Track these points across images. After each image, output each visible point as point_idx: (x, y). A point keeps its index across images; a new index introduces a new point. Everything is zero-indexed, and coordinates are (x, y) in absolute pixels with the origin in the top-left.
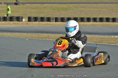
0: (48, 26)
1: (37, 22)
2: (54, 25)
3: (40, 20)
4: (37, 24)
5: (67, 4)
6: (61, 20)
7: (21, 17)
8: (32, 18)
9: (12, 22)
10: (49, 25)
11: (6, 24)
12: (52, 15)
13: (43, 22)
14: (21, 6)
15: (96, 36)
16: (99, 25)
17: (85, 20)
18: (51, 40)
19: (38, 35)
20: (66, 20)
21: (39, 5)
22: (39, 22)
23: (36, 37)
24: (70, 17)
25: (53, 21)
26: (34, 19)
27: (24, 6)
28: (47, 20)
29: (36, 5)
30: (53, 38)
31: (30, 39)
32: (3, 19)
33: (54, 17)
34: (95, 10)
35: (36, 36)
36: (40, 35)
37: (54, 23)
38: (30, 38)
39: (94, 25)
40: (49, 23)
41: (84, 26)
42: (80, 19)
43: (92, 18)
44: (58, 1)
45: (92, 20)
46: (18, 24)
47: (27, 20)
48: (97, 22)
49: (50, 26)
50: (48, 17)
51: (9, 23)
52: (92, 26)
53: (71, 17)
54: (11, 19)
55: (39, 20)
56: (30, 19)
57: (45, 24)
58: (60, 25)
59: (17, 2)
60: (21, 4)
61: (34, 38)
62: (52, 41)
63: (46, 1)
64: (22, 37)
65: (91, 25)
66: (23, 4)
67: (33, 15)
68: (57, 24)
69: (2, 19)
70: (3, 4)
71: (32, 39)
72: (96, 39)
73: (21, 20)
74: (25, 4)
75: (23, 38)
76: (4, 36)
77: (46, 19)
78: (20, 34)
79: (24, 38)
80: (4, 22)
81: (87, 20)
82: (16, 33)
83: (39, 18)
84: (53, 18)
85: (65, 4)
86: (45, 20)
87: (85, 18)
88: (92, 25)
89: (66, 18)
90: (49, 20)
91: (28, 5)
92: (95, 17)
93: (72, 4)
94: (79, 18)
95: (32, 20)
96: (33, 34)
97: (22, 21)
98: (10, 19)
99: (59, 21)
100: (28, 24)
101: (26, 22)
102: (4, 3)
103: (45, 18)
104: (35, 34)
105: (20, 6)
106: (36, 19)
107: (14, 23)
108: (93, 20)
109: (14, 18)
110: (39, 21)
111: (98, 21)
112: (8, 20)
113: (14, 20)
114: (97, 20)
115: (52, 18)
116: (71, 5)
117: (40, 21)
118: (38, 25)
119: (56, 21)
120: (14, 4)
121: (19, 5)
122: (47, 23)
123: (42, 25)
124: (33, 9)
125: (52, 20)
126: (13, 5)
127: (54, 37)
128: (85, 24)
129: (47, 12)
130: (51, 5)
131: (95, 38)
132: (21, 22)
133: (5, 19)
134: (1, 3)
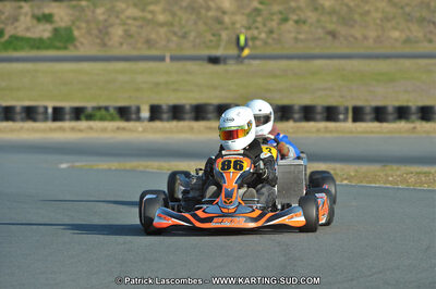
0: (328, 135)
1: (290, 124)
2: (351, 132)
3: (302, 115)
4: (291, 131)
5: (394, 60)
6: (373, 116)
9: (201, 124)
10: (331, 132)
11: (181, 132)
12: (342, 97)
13: (311, 124)
14: (232, 67)
18: (345, 182)
20: (392, 114)
21: (295, 63)
22: (298, 124)
24: (404, 104)
25: (345, 120)
28: (325, 115)
29: (283, 64)
30: (352, 177)
32: (170, 115)
33: (351, 104)
37: (349, 125)
40: (331, 125)
44: (362, 51)
49: (335, 135)
50: (327, 104)
53: (410, 104)
54: (200, 112)
55: (296, 116)
57: (318, 130)
58: (372, 132)
62: (347, 185)
63: (317, 51)
68: (359, 129)
69: (168, 112)
70: (168, 59)
74: (246, 61)
77: (321, 113)
80: (174, 124)
83: (296, 108)
84: (347, 109)
85: (388, 62)
86: (319, 117)
90: (331, 114)
91: (256, 63)
93: (414, 61)
98: (193, 115)
99: (368, 117)
102: (173, 59)
103: (319, 109)
105: (228, 67)
106: (285, 113)
107: (210, 128)
109: (210, 109)
110: (295, 121)
112: (187, 116)
113: (210, 116)
115: (342, 109)
116: (407, 63)
117: (300, 120)
118: (294, 133)
119: (355, 120)
120: (206, 61)
121: (225, 63)
122: (326, 128)
124: (275, 76)
125: (341, 117)
127: (353, 174)
129: (325, 89)
130: (336, 63)
133: (177, 113)
134: (162, 59)
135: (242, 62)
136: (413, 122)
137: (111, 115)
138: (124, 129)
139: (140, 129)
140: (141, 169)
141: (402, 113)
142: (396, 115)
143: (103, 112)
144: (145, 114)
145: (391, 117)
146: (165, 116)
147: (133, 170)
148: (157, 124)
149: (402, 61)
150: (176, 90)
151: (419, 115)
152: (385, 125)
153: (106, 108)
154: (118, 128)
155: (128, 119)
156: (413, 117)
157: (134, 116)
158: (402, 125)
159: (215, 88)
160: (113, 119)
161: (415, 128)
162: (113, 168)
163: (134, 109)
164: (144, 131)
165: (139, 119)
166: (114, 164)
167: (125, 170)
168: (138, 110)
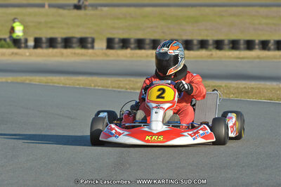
1: (128, 51)
3: (136, 45)
4: (129, 56)
5: (198, 8)
7: (90, 40)
8: (117, 40)
9: (68, 51)
12: (163, 33)
13: (143, 51)
14: (90, 12)
15: (269, 84)
16: (275, 57)
17: (242, 47)
19: (133, 81)
20: (196, 45)
21: (132, 10)
22: (133, 51)
23: (128, 87)
24: (205, 38)
26: (121, 44)
27: (97, 12)
28: (152, 45)
29: (124, 10)
31: (114, 91)
32: (48, 44)
34: (264, 21)
35: (127, 84)
36: (137, 82)
38: (115, 87)
39: (263, 58)
41: (239, 60)
42: (229, 44)
43: (257, 41)
44: (177, 2)
45: (257, 47)
46: (82, 55)
47: (104, 45)
48: (269, 50)
50: (153, 38)
51: (62, 54)
52: (258, 60)
53: (208, 38)
54: (67, 43)
55: (132, 46)
56: (110, 44)
57: (147, 56)
59: (81, 3)
60: (90, 8)
61: (122, 88)
64: (95, 86)
65: (255, 58)
66: (95, 6)
67: (118, 35)
69: (46, 43)
70: (47, 6)
71: (119, 92)
72: (271, 91)
73: (89, 45)
74: (99, 8)
75: (97, 88)
76: (51, 84)
77: (149, 44)
78: (90, 78)
79: (100, 88)
80: (51, 50)
81: (245, 46)
82: (80, 78)
83: (132, 41)
85: (194, 9)
86: (147, 46)
87: (242, 42)
88: (259, 57)
89: (195, 42)
90: (155, 45)
91: (105, 9)
92: (264, 38)
93: (211, 8)
94: (226, 42)
95: (116, 46)
96: (121, 79)
97: (93, 47)
98: (63, 44)
100: (106, 55)
101: (102, 49)
102: (51, 6)
103: (147, 42)
104: (124, 79)
105: (87, 12)
106: (125, 44)
107: (75, 54)
108: (261, 46)
109: (75, 40)
110: (132, 49)
111: (272, 47)
112: (59, 45)
113: (74, 45)
114: (270, 45)
116: (207, 10)
117: (135, 48)
118: (131, 57)
120: (72, 7)
122: (152, 54)
123: (140, 57)
124: (118, 18)
126: (69, 10)
128: (241, 56)
129: (152, 27)
131: (267, 89)
132: (90, 51)
133: (52, 43)
134: (42, 6)
135: (96, 8)
136: (210, 50)
137: (8, 44)
138: (16, 54)
139: (28, 54)
140: (28, 82)
141: (203, 44)
142: (199, 46)
143: (3, 42)
144: (31, 43)
145: (195, 47)
146: (44, 45)
147: (23, 83)
148: (39, 51)
149: (203, 8)
150: (52, 27)
151: (215, 46)
152: (191, 52)
153: (5, 40)
154: (13, 53)
155: (19, 47)
156: (211, 47)
157: (23, 45)
158: (203, 52)
159: (78, 26)
160: (9, 47)
161: (212, 55)
162: (9, 81)
163: (23, 41)
164: (30, 55)
165: (26, 47)
166: (10, 78)
167: (17, 83)
168: (26, 41)
